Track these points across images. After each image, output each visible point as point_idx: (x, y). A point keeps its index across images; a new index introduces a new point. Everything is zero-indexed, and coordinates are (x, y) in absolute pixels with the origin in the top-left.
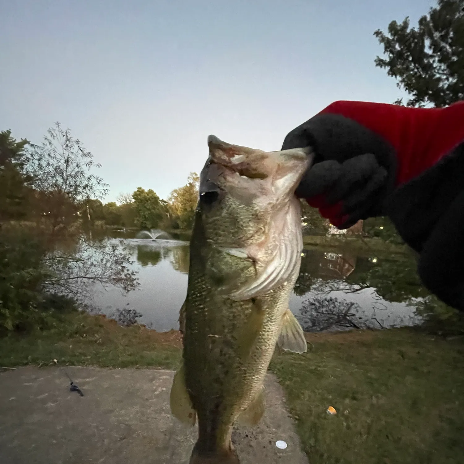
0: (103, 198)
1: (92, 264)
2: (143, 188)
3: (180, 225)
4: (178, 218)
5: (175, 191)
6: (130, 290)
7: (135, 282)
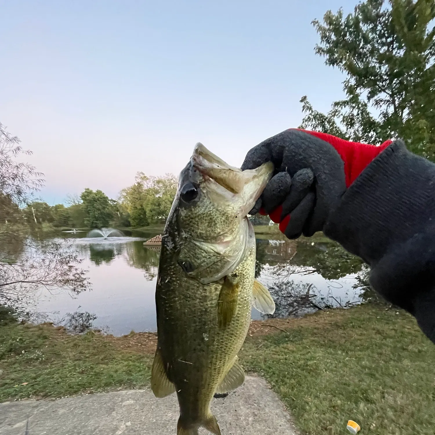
0: (39, 190)
1: (32, 267)
2: (90, 189)
3: (131, 222)
4: (129, 216)
5: (124, 190)
6: (80, 291)
7: (85, 282)
